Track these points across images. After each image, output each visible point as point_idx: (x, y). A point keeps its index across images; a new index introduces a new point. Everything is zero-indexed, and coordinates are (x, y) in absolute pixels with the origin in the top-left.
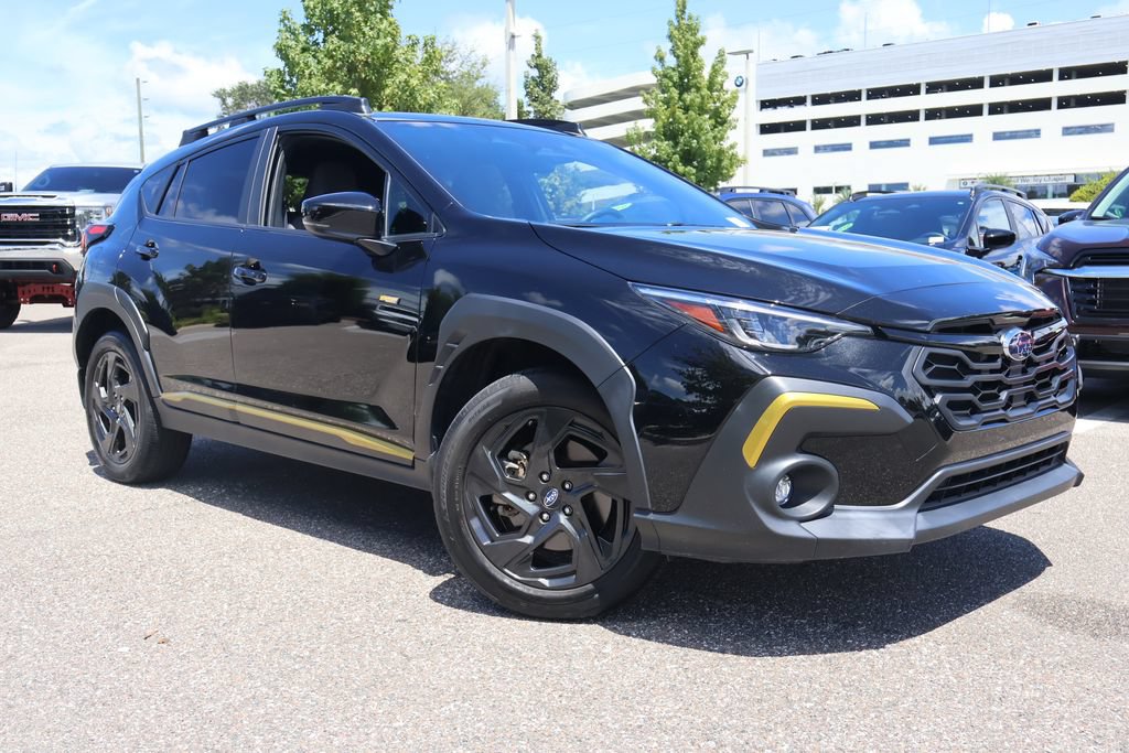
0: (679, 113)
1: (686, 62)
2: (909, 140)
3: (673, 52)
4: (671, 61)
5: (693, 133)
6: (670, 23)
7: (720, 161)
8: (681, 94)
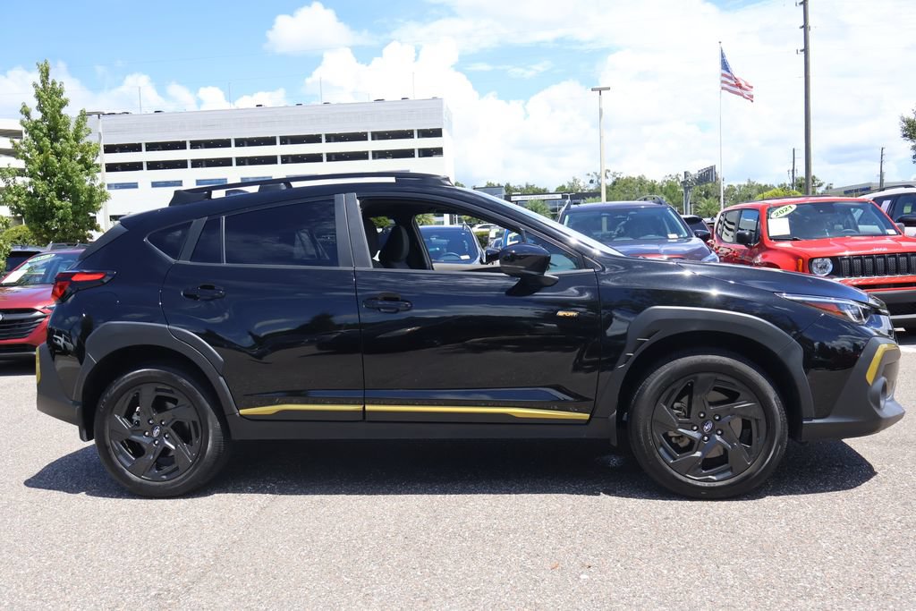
0: (53, 158)
1: (54, 118)
2: (181, 182)
3: (40, 108)
4: (37, 115)
5: (65, 174)
6: (35, 85)
7: (91, 196)
8: (52, 144)
